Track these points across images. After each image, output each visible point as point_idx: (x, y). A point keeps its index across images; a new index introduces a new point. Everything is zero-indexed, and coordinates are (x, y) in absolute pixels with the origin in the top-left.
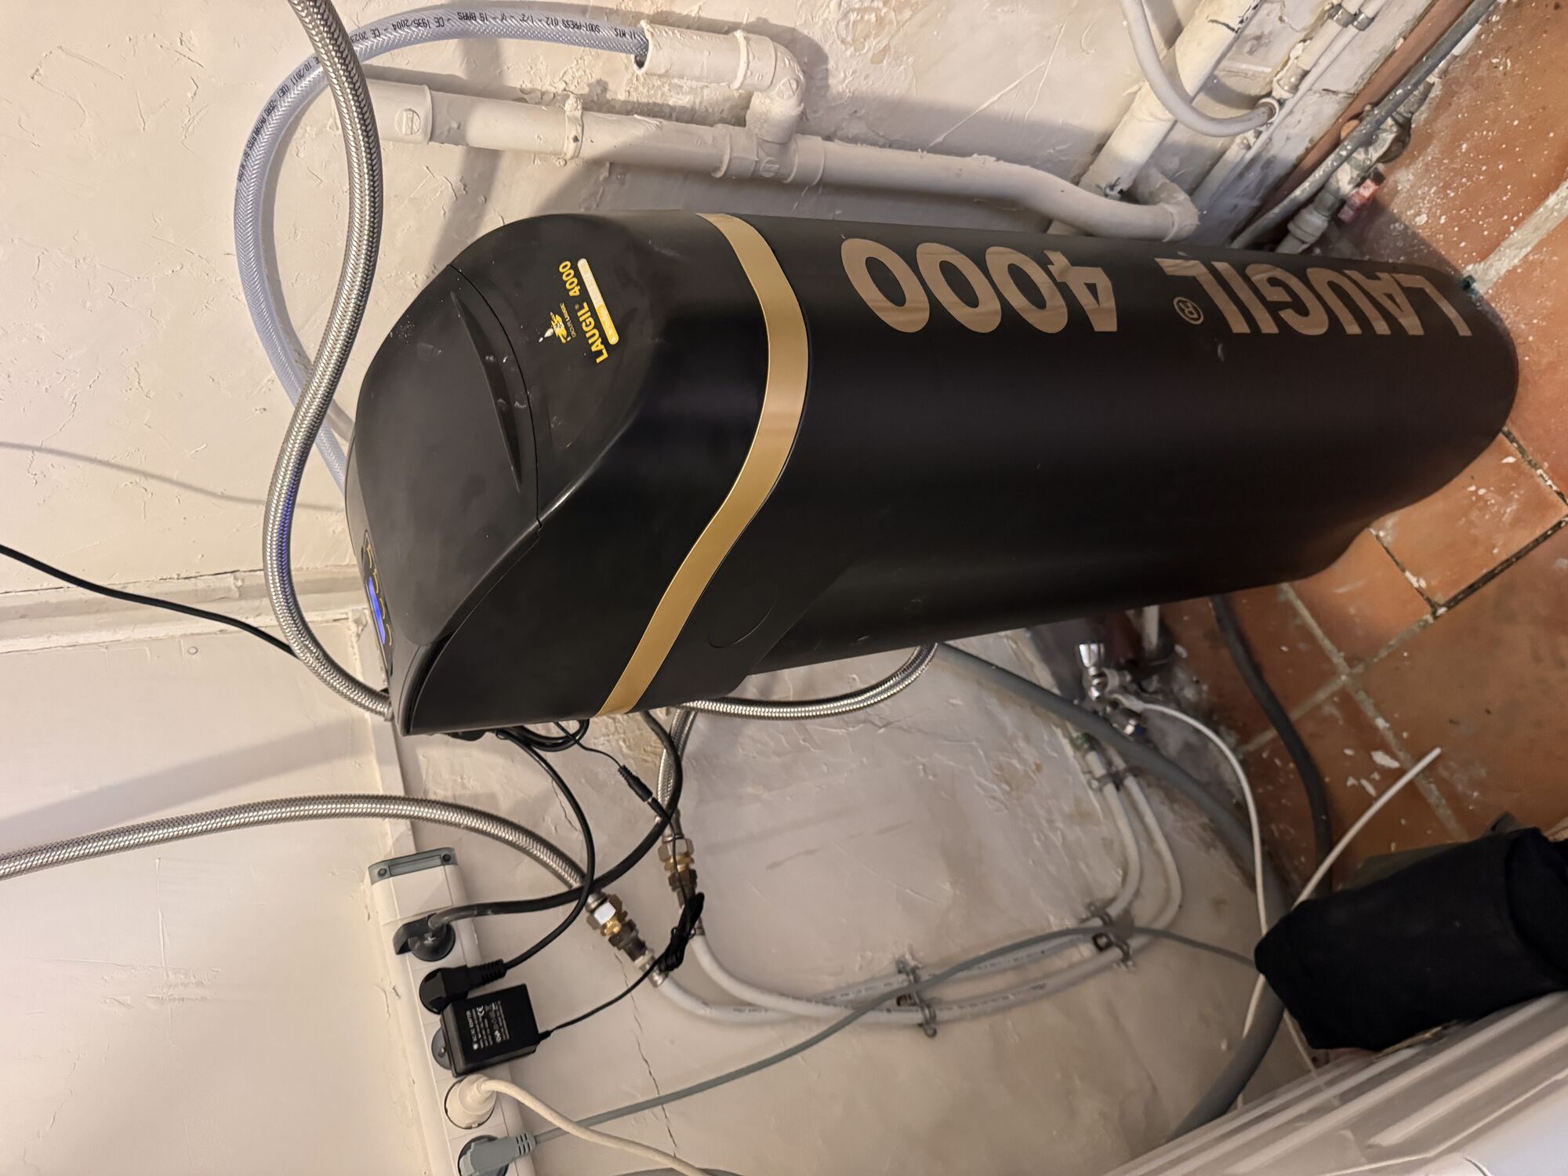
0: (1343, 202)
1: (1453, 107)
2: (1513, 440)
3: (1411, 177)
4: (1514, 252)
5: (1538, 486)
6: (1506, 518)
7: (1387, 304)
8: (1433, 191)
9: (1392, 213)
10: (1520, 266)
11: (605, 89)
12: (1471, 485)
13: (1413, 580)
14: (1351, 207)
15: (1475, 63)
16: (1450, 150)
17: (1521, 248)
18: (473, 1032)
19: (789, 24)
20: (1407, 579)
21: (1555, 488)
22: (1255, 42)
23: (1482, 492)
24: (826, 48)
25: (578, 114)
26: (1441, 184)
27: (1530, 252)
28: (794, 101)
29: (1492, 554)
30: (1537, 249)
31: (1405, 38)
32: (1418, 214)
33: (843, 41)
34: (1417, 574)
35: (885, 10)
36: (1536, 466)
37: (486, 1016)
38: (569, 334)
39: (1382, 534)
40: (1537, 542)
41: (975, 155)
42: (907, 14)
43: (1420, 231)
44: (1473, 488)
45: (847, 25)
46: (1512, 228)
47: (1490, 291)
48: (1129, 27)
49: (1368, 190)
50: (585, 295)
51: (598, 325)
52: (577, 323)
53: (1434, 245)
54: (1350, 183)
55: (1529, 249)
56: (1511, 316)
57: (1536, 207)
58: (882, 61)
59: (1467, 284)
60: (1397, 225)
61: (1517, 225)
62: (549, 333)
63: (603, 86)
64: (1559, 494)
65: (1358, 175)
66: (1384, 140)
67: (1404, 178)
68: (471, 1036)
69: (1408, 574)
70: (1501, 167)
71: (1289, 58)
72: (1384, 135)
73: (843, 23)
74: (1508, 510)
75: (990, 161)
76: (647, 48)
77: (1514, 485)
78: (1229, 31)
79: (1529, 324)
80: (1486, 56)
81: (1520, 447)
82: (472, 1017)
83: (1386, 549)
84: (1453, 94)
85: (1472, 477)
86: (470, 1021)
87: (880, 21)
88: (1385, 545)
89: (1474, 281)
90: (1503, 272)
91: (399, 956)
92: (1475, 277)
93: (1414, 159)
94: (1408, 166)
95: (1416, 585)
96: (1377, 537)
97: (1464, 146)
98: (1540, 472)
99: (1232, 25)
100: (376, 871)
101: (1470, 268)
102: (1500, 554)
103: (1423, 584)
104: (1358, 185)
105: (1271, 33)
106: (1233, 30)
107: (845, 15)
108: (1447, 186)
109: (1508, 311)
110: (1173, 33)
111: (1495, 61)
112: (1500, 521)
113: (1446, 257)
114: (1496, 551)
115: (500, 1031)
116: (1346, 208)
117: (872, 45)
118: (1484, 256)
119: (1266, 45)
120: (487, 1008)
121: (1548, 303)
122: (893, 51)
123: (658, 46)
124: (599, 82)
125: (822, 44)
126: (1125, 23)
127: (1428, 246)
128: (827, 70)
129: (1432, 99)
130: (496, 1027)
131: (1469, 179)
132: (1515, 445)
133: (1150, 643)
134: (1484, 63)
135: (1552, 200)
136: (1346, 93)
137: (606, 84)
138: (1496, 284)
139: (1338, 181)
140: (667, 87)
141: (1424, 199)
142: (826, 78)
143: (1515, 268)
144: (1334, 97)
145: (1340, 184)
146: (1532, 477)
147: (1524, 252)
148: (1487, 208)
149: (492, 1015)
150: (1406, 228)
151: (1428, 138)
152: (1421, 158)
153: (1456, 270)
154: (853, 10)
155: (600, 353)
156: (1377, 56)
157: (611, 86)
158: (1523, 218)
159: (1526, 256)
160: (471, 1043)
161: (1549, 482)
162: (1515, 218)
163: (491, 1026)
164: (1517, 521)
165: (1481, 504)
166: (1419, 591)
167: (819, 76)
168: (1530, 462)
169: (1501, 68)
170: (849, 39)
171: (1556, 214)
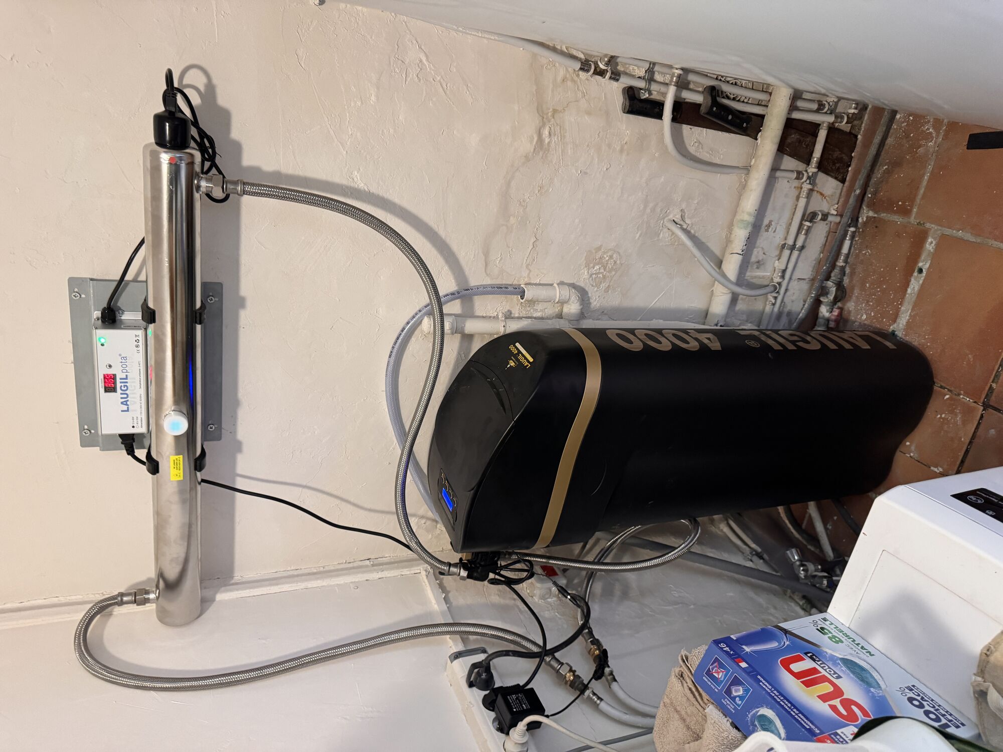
0: (828, 320)
1: (857, 273)
2: (944, 388)
3: (853, 304)
4: (905, 315)
5: (964, 403)
6: (959, 423)
7: (851, 340)
8: (863, 305)
9: (852, 320)
10: (910, 319)
11: (511, 313)
12: (937, 415)
13: (936, 470)
14: (832, 321)
15: (857, 256)
16: (863, 288)
17: (907, 312)
18: (512, 704)
19: (572, 282)
20: (932, 470)
21: (971, 401)
22: (757, 264)
23: (943, 416)
24: (587, 289)
25: (504, 319)
26: (866, 302)
27: (911, 312)
28: (578, 304)
29: (962, 441)
30: (913, 310)
31: (822, 253)
32: (862, 316)
33: (592, 286)
34: (936, 467)
35: (605, 272)
36: (959, 395)
37: (517, 698)
38: (516, 364)
39: (912, 454)
40: (977, 428)
41: (654, 320)
42: (614, 273)
43: (866, 322)
44: (939, 416)
45: (592, 280)
46: (900, 306)
47: (904, 333)
48: (698, 260)
49: (836, 312)
50: (519, 352)
51: (526, 358)
52: (518, 360)
53: (874, 325)
54: (827, 312)
55: (910, 311)
56: (915, 340)
57: (905, 295)
58: (608, 291)
59: (893, 333)
60: (856, 323)
61: (900, 304)
62: (509, 366)
63: (510, 312)
64: (975, 402)
65: (830, 308)
66: (832, 291)
67: (850, 306)
68: (512, 706)
69: (932, 468)
70: (884, 287)
71: (775, 268)
72: (831, 289)
73: (591, 279)
74: (958, 419)
75: (661, 321)
76: (525, 291)
77: (954, 407)
78: (740, 255)
79: (925, 339)
80: (860, 251)
81: (949, 390)
82: (511, 698)
83: (917, 460)
84: (854, 269)
85: (936, 411)
86: (510, 700)
87: (604, 277)
88: (916, 459)
89: (895, 331)
90: (905, 324)
91: (471, 689)
92: (895, 330)
93: (851, 297)
94: (850, 300)
95: (938, 472)
96: (911, 457)
97: (867, 285)
98: (961, 396)
99: (739, 253)
100: (453, 658)
101: (891, 327)
102: (966, 440)
103: (941, 470)
104: (831, 312)
105: (762, 260)
106: (740, 254)
107: (591, 276)
108: (868, 302)
109: (915, 337)
110: (719, 263)
111: (864, 252)
112: (957, 425)
113: (881, 328)
114: (963, 439)
115: (525, 705)
116: (830, 322)
117: (603, 286)
118: (895, 321)
119: (763, 264)
120: (517, 696)
121: (928, 328)
122: (611, 287)
123: (528, 290)
124: (509, 311)
125: (584, 287)
126: (696, 259)
127: (871, 326)
128: (589, 297)
129: (848, 273)
130: (522, 703)
131: (875, 296)
132: (946, 390)
133: (830, 556)
134: (860, 254)
135: (909, 291)
136: (808, 279)
137: (511, 311)
138: (904, 329)
139: (822, 313)
140: (532, 310)
141: (862, 309)
142: (589, 300)
143: (909, 320)
144: (805, 281)
145: (823, 313)
146: (960, 400)
147: (909, 313)
148: (887, 303)
149: (520, 698)
150: (860, 323)
151: (853, 288)
152: (853, 296)
153: (887, 331)
154: (593, 274)
155: (528, 365)
156: (815, 262)
157: (513, 312)
158: (902, 301)
159: (910, 314)
160: (512, 708)
161: (968, 399)
162: (899, 302)
163: (520, 703)
164: (964, 422)
165: (946, 421)
166: (941, 474)
167: (586, 300)
168: (956, 395)
169: (867, 254)
170: (594, 284)
171: (913, 295)
